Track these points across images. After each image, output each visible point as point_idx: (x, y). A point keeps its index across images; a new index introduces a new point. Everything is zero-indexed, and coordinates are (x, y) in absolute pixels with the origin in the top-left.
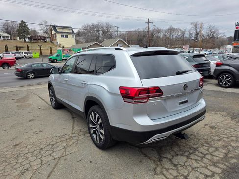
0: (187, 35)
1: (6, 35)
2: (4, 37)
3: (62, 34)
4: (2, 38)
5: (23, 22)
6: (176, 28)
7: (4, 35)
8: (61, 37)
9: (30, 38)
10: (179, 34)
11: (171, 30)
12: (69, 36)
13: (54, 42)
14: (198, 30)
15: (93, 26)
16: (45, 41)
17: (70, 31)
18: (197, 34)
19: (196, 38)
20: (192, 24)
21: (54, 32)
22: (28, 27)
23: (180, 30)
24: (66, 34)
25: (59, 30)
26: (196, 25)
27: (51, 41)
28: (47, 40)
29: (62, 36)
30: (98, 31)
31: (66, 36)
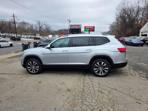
0: (34, 27)
6: (26, 22)
10: (29, 26)
11: (24, 23)
14: (41, 26)
18: (40, 27)
19: (40, 30)
20: (36, 21)
23: (30, 24)
26: (39, 23)
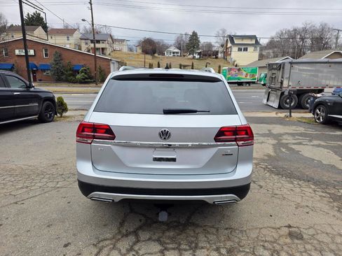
1: (177, 50)
2: (174, 53)
3: (240, 47)
4: (172, 55)
5: (195, 34)
7: (175, 51)
8: (238, 51)
9: (199, 54)
12: (250, 49)
13: (228, 58)
15: (295, 30)
16: (217, 58)
17: (254, 42)
21: (229, 45)
22: (200, 39)
24: (245, 47)
25: (236, 42)
27: (224, 58)
28: (220, 55)
29: (240, 50)
30: (302, 39)
31: (246, 50)
